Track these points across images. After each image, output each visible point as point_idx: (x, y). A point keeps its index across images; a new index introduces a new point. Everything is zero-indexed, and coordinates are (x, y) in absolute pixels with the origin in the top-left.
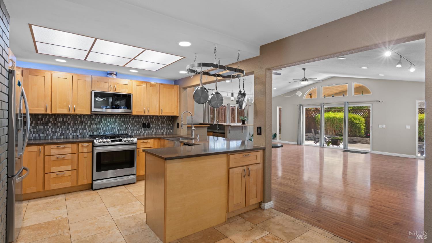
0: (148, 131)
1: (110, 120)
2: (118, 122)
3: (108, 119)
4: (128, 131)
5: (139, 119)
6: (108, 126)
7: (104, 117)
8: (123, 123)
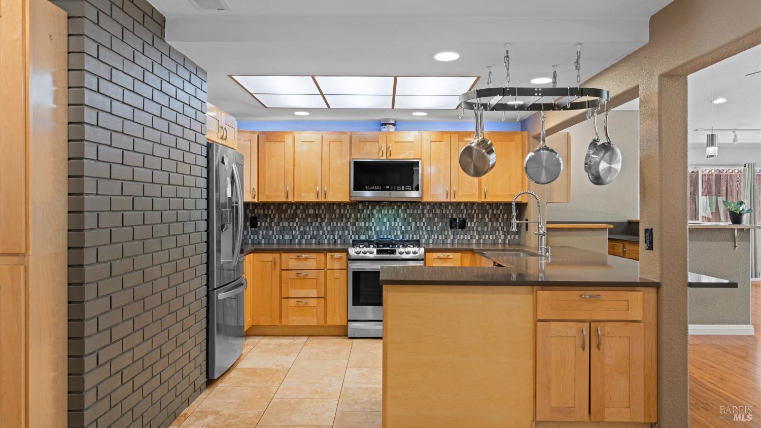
0: (461, 236)
1: (388, 212)
2: (402, 217)
3: (384, 211)
4: (421, 234)
5: (442, 210)
6: (384, 224)
7: (377, 206)
8: (411, 219)
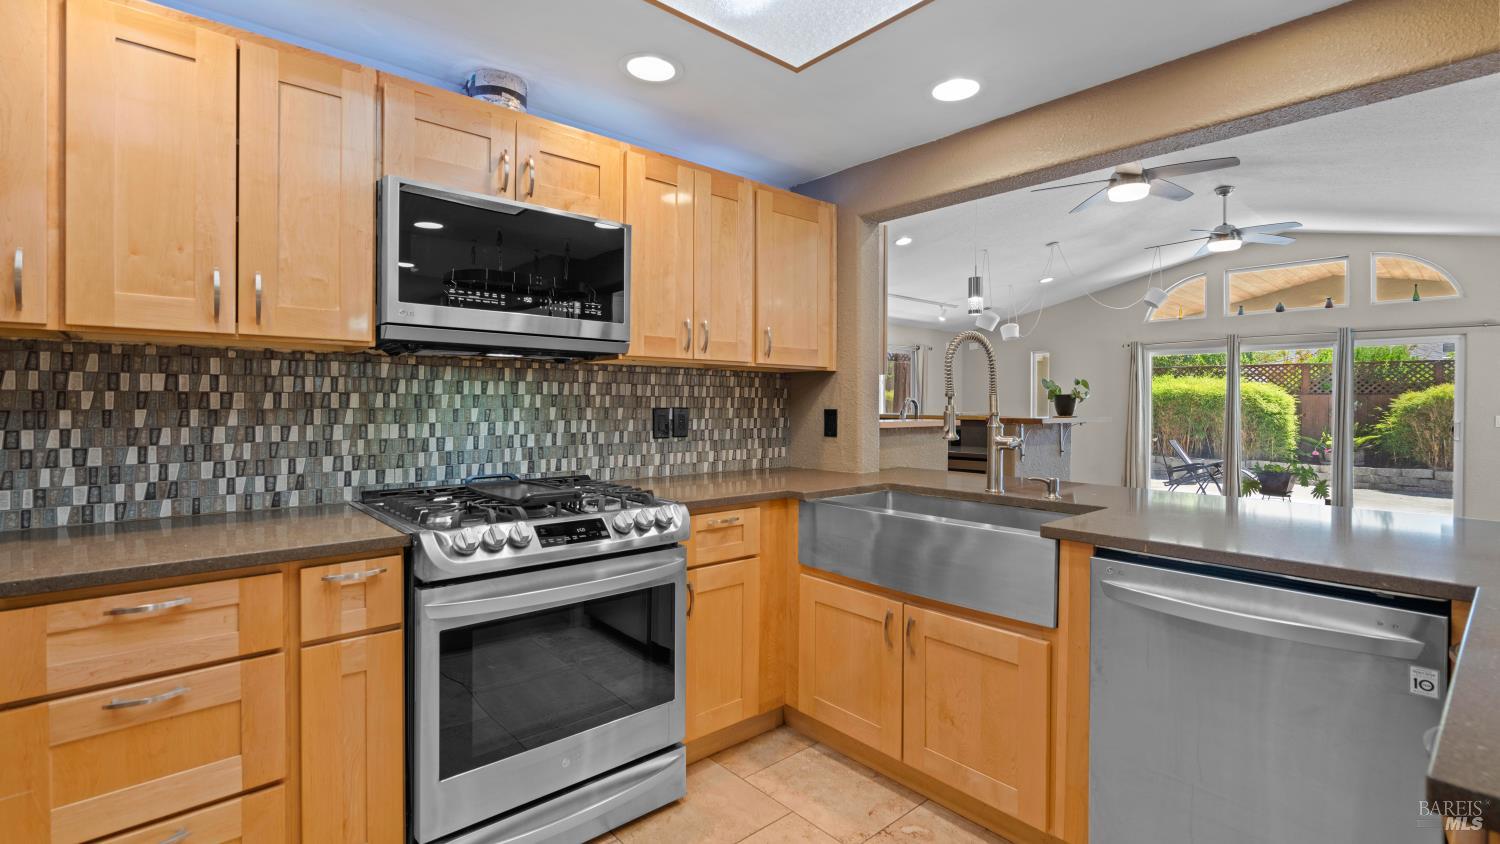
0: (680, 456)
1: (484, 391)
2: (527, 404)
3: (472, 386)
4: (581, 455)
5: (634, 385)
6: (472, 427)
7: (449, 369)
8: (553, 411)
